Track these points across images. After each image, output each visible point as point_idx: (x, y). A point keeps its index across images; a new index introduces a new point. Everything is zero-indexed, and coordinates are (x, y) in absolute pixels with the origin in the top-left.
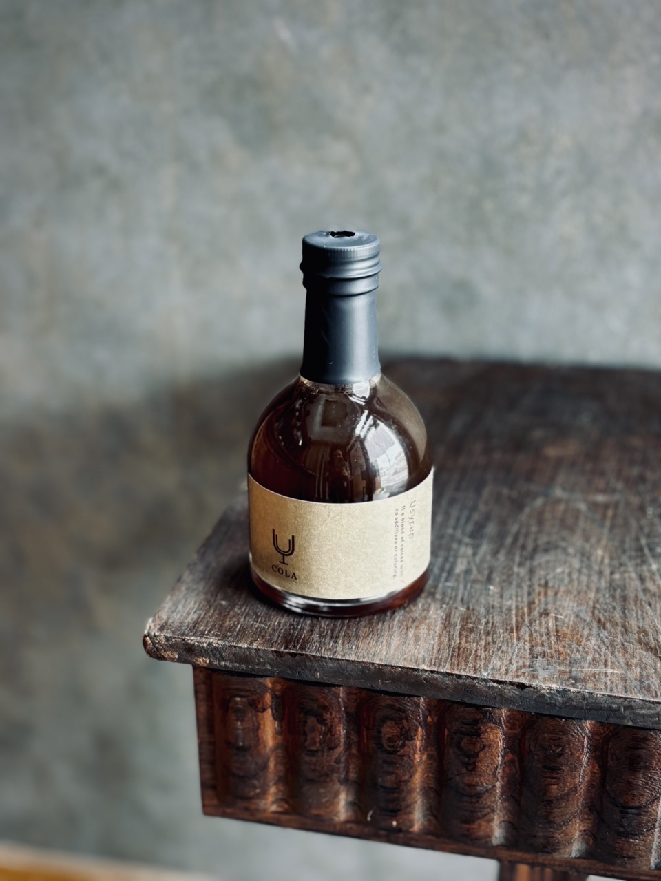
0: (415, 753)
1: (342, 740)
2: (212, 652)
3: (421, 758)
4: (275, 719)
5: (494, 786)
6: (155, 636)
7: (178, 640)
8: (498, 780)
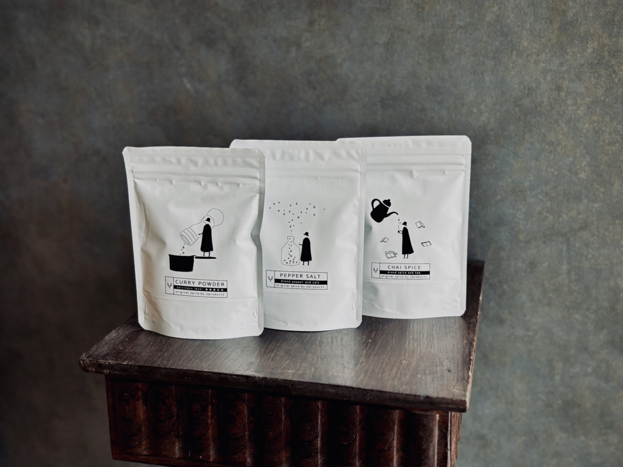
0: (208, 419)
1: (175, 414)
2: (110, 367)
3: (211, 421)
4: (144, 405)
5: (245, 434)
6: (84, 360)
7: (95, 362)
8: (246, 431)
